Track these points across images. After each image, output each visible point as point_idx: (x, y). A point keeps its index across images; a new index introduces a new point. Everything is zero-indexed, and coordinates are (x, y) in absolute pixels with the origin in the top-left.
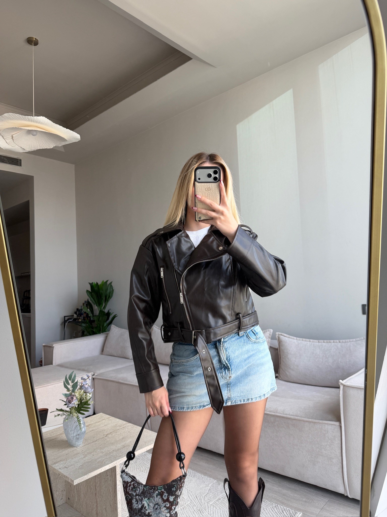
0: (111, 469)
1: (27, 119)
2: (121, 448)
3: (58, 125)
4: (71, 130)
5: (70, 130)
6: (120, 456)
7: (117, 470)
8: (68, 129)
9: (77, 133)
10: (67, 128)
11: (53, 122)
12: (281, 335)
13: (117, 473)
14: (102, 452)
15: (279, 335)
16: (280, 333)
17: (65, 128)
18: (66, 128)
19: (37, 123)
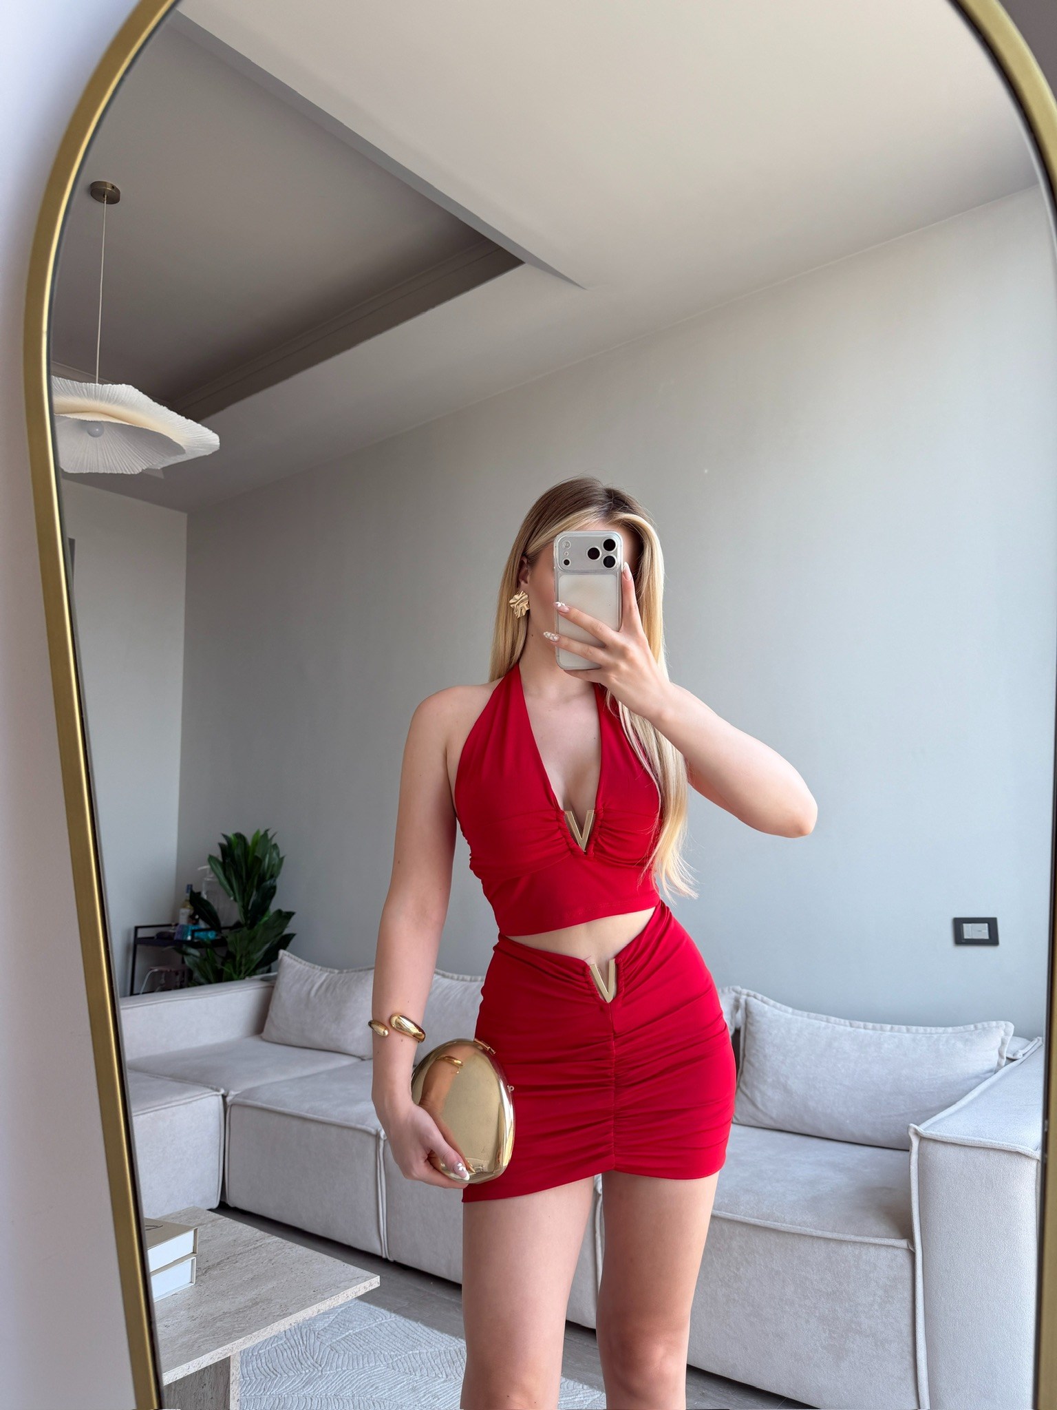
0: (216, 1368)
2: (245, 1307)
3: (165, 408)
4: (197, 420)
5: (195, 423)
6: (244, 1330)
7: (231, 1369)
8: (191, 419)
9: (213, 432)
10: (187, 418)
11: (154, 401)
12: (755, 997)
13: (232, 1379)
14: (193, 1317)
16: (750, 992)
18: (184, 418)
19: (110, 402)
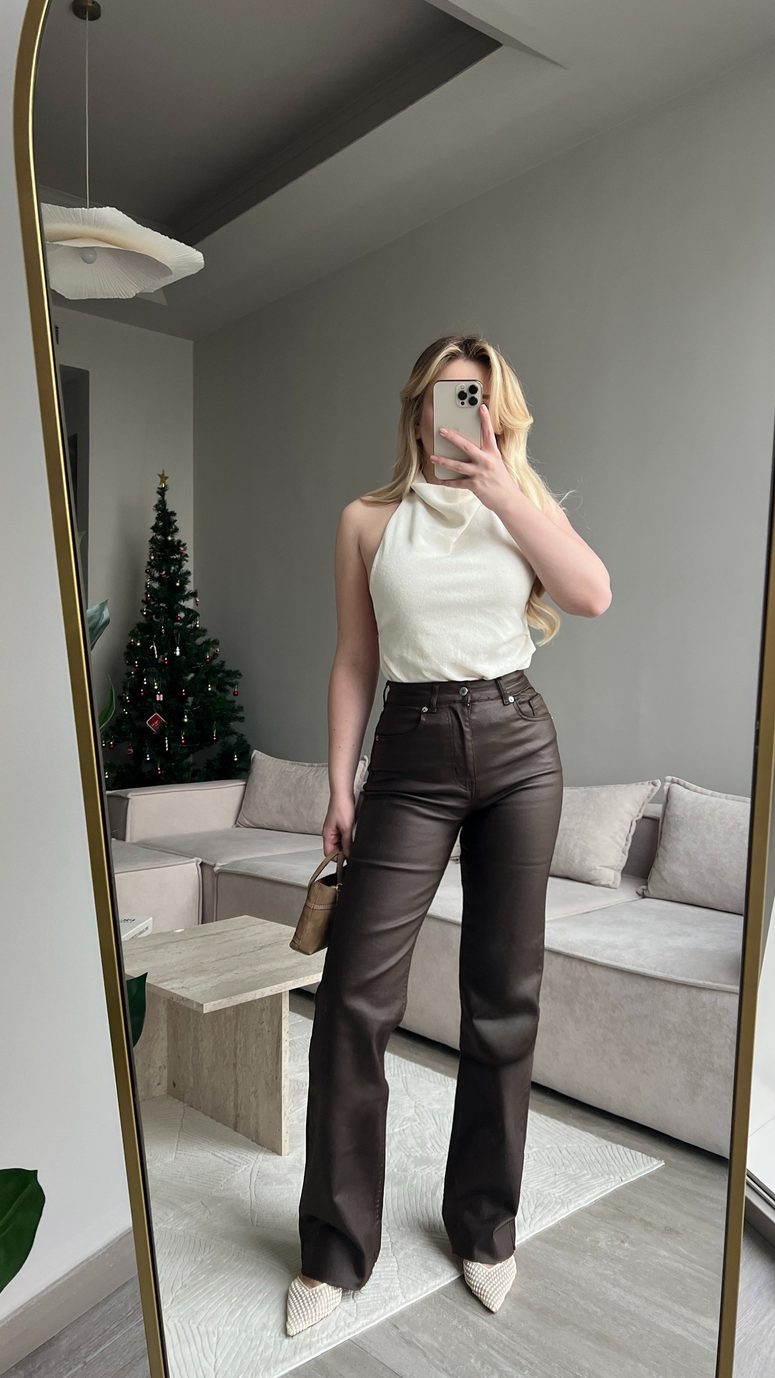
1: (72, 216)
3: (148, 229)
4: (181, 242)
5: (178, 242)
9: (197, 251)
10: (171, 238)
12: (678, 783)
15: (672, 782)
16: (676, 779)
17: (166, 236)
19: (97, 226)
